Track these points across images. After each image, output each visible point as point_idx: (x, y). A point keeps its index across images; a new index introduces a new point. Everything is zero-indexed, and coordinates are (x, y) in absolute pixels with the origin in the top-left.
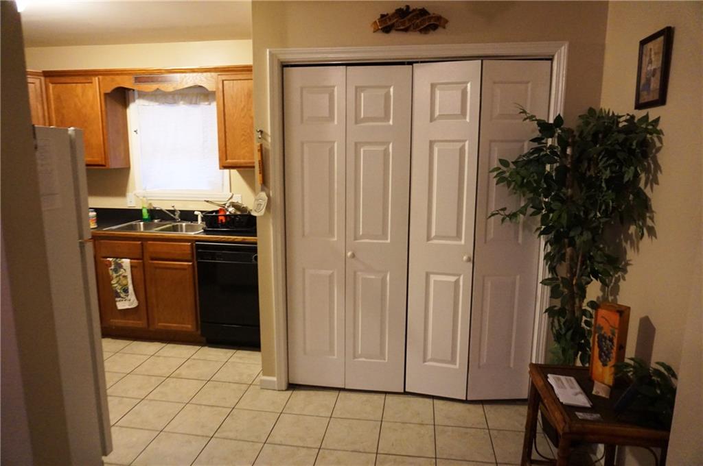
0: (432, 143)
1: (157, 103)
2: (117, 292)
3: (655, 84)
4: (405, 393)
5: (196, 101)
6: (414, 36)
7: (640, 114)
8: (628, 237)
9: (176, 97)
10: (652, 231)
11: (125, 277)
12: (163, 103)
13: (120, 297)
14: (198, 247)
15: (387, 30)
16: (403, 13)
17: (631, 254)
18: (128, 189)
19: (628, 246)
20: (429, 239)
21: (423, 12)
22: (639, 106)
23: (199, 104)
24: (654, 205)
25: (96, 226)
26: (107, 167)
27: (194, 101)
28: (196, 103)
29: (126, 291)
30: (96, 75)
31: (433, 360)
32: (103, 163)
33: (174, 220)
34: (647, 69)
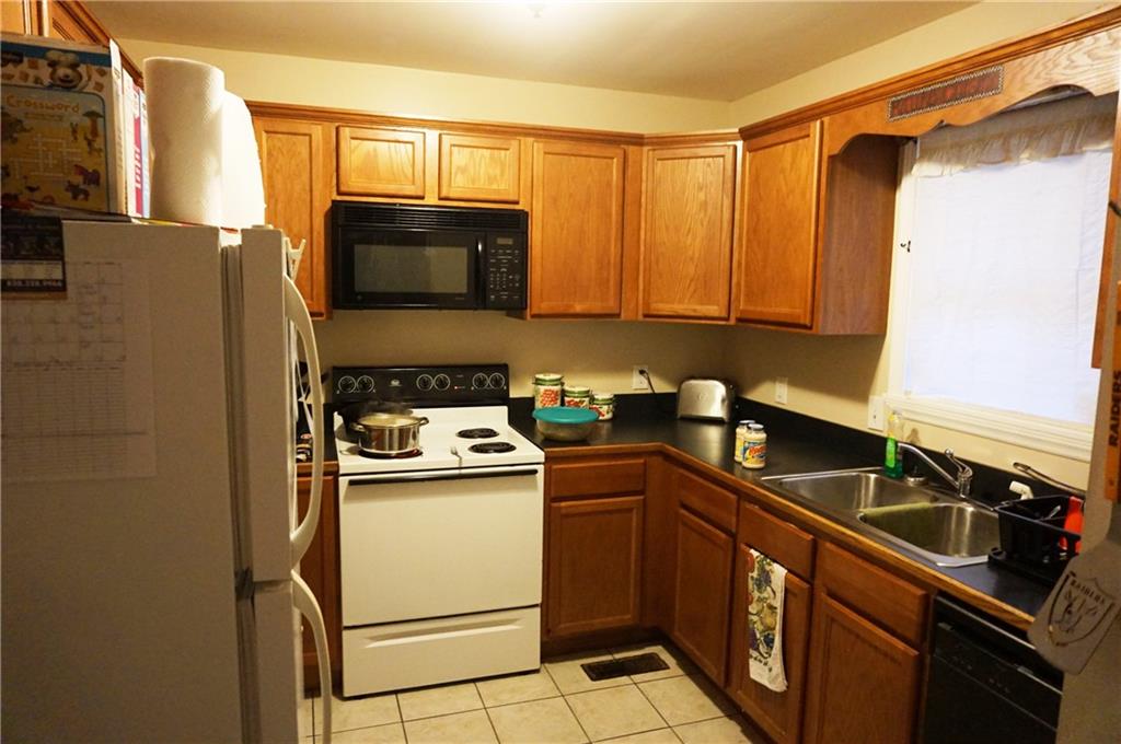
1: (960, 167)
2: (755, 635)
5: (1073, 146)
9: (1014, 141)
11: (772, 608)
12: (975, 166)
13: (757, 649)
14: (942, 614)
18: (873, 386)
23: (1082, 153)
25: (761, 465)
26: (813, 331)
27: (1065, 147)
28: (1071, 152)
29: (769, 642)
30: (813, 118)
32: (808, 322)
33: (949, 490)
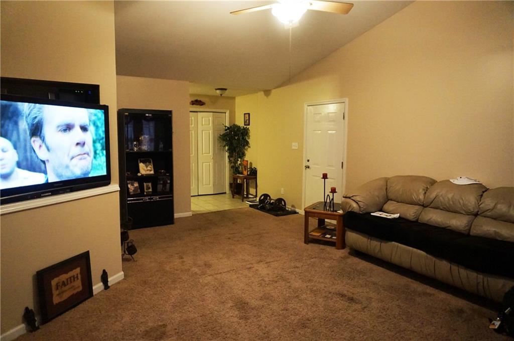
0: (202, 131)
3: (248, 122)
4: (199, 195)
6: (198, 106)
7: (245, 127)
8: (245, 149)
10: (250, 147)
15: (193, 104)
16: (196, 101)
17: (246, 152)
19: (245, 151)
20: (203, 154)
21: (201, 101)
22: (245, 125)
24: (250, 142)
31: (205, 185)
34: (246, 119)
